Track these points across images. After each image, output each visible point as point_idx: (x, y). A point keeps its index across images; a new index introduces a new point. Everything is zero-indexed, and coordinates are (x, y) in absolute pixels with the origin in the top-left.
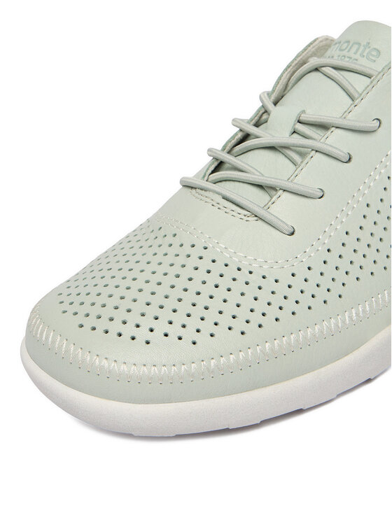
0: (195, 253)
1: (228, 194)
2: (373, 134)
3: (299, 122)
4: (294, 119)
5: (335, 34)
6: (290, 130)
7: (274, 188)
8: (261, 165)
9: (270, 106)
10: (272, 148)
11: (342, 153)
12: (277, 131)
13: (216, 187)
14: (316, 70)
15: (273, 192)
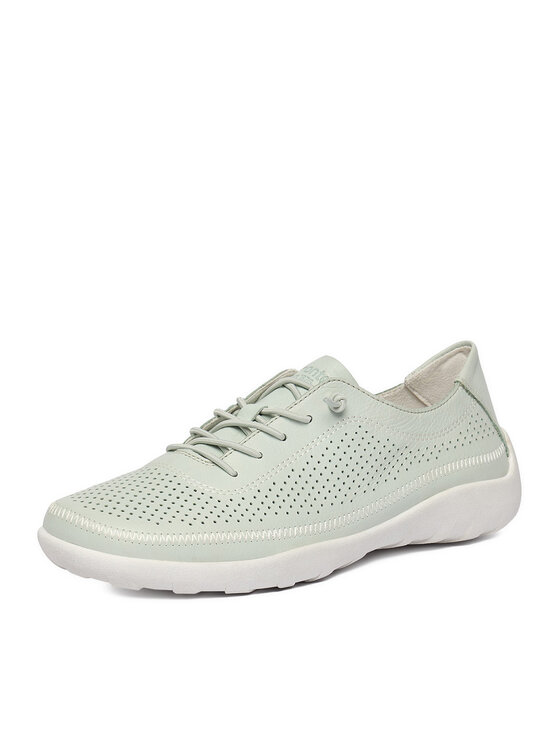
0: (168, 478)
1: (199, 450)
2: (305, 426)
3: (260, 414)
4: (257, 411)
5: (299, 367)
6: (252, 417)
7: (226, 448)
8: (226, 436)
9: (243, 404)
10: (237, 427)
11: (280, 434)
12: (243, 418)
13: (194, 447)
14: (283, 386)
15: (225, 451)
